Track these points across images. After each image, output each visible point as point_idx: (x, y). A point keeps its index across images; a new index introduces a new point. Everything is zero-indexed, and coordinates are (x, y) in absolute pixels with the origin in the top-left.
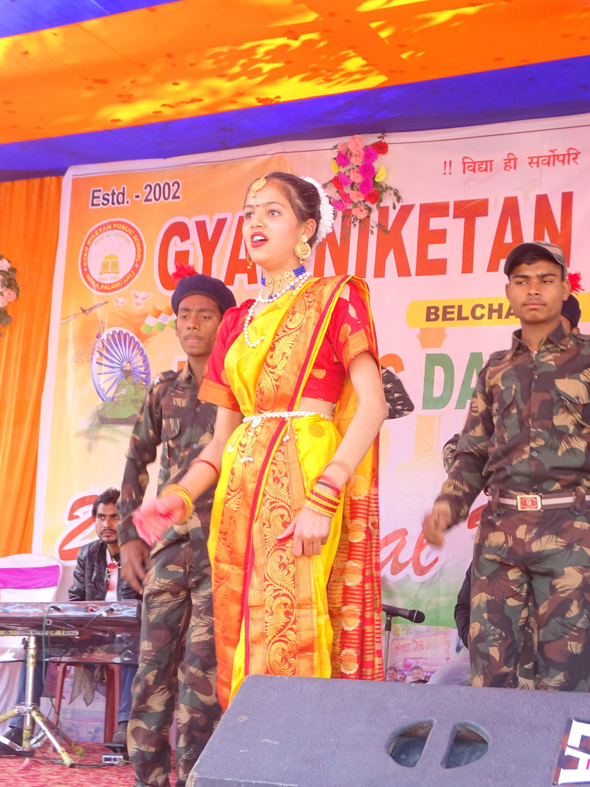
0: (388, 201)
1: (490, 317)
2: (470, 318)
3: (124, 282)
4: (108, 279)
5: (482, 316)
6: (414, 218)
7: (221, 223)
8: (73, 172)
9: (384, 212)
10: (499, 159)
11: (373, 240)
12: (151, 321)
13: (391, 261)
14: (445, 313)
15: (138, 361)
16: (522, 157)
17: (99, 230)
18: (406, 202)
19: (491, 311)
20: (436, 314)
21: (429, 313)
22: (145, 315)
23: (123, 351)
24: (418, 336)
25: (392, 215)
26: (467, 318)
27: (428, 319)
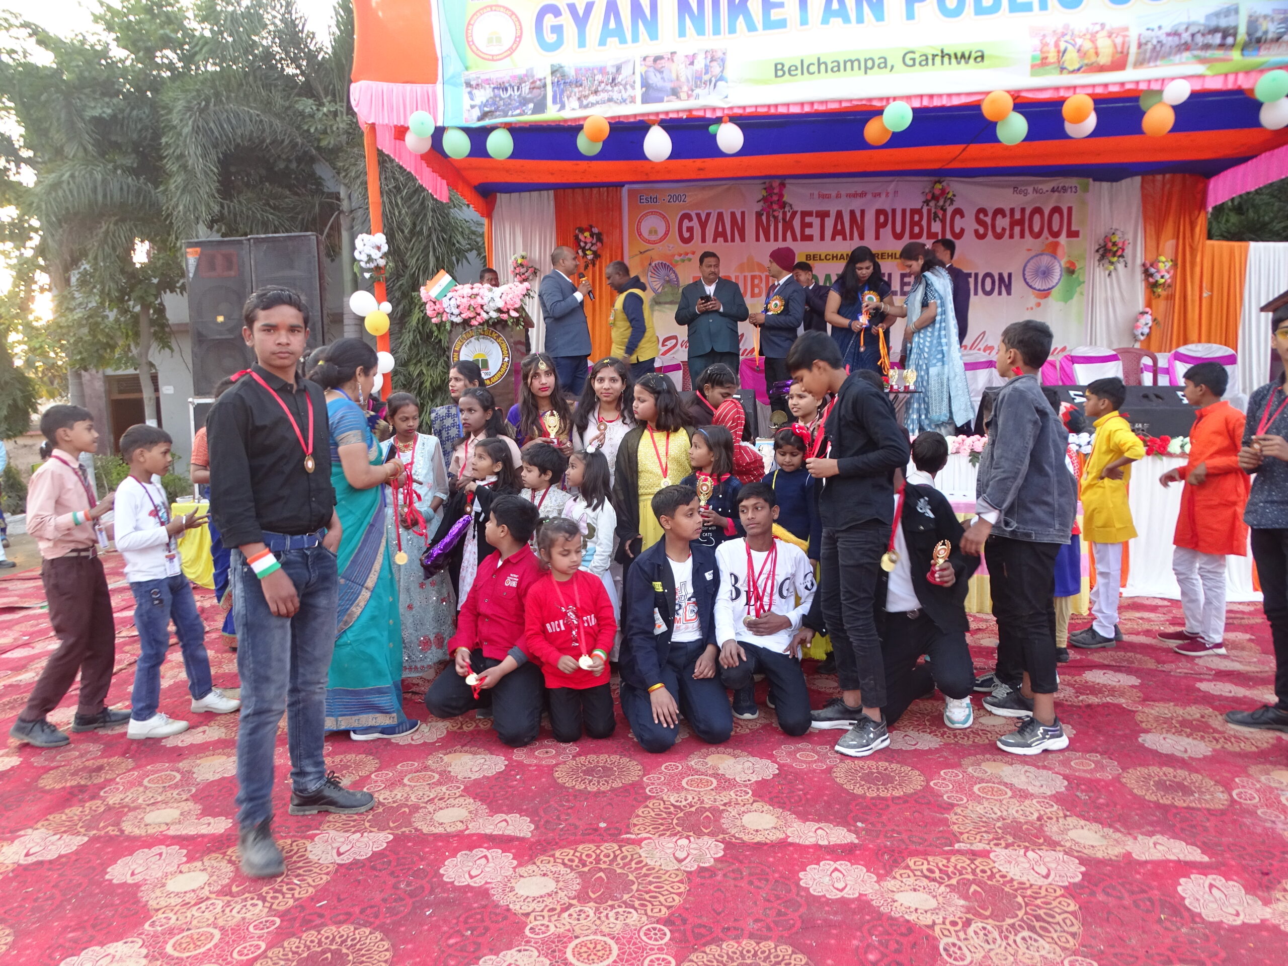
0: (787, 209)
1: (833, 260)
3: (661, 240)
4: (653, 238)
5: (830, 259)
6: (798, 217)
7: (708, 215)
8: (626, 187)
9: (784, 214)
10: (834, 194)
11: (780, 226)
12: (677, 258)
13: (789, 234)
14: (814, 257)
15: (673, 276)
16: (843, 193)
17: (646, 215)
18: (795, 209)
22: (673, 256)
23: (663, 272)
25: (788, 215)
26: (823, 260)
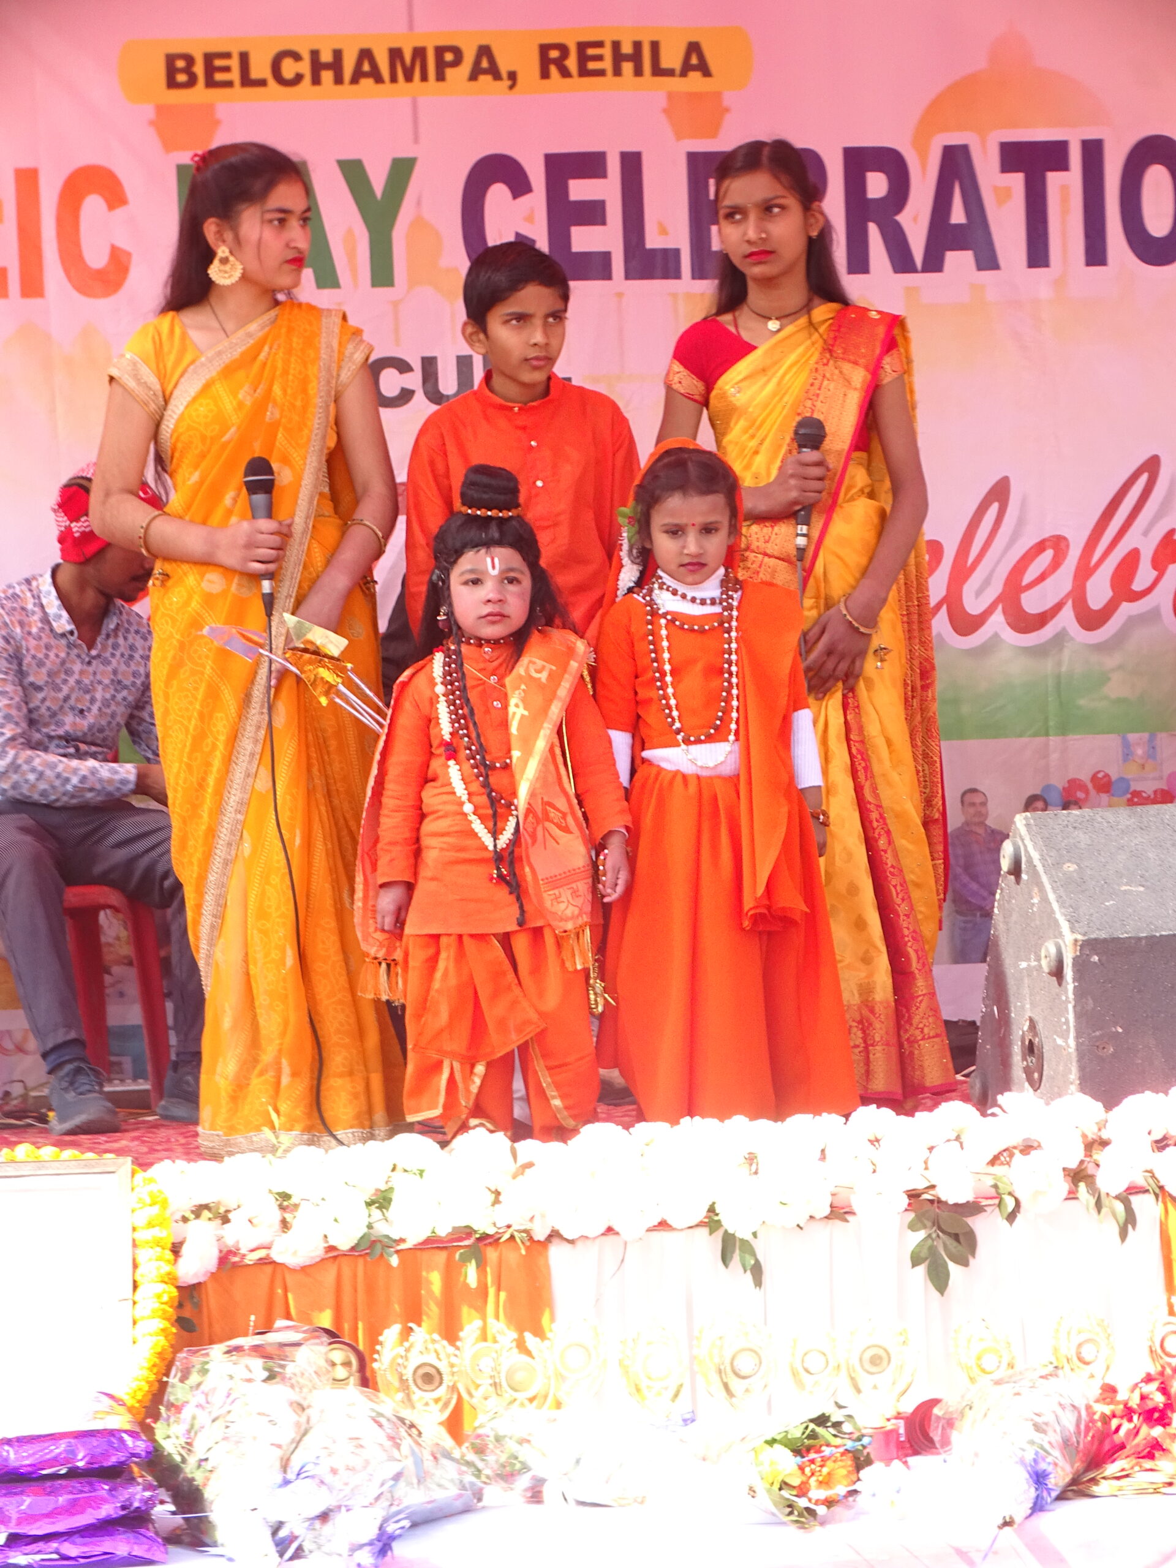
1: (316, 81)
2: (271, 82)
5: (298, 78)
14: (210, 69)
19: (317, 66)
20: (188, 70)
21: (171, 72)
24: (152, 123)
26: (262, 83)
27: (172, 83)
